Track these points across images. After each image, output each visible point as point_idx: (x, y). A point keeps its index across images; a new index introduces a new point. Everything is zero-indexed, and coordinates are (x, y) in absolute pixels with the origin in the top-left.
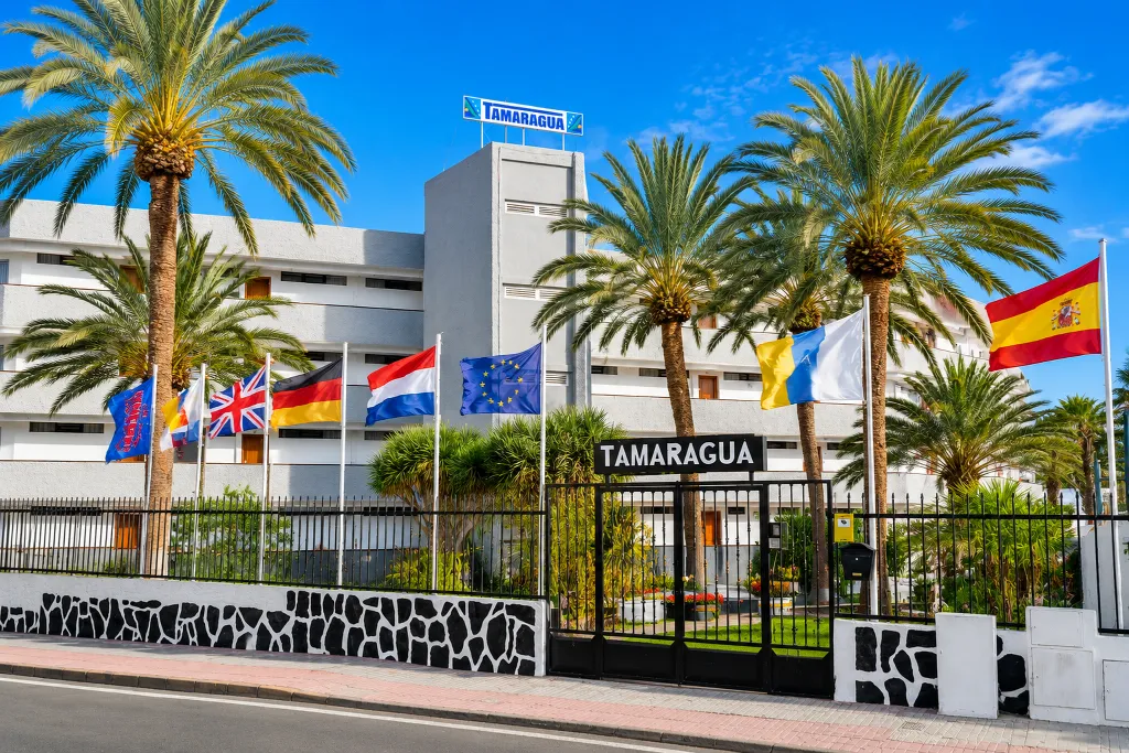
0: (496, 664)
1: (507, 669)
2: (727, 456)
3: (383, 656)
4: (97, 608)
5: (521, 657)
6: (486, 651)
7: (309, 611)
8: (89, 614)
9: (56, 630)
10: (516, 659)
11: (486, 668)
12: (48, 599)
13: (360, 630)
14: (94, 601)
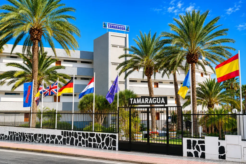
0: (107, 148)
1: (110, 149)
2: (159, 101)
3: (83, 145)
4: (20, 134)
5: (113, 147)
6: (105, 145)
7: (66, 135)
8: (18, 136)
9: (11, 139)
10: (112, 147)
11: (105, 148)
12: (9, 132)
13: (78, 140)
14: (19, 133)
